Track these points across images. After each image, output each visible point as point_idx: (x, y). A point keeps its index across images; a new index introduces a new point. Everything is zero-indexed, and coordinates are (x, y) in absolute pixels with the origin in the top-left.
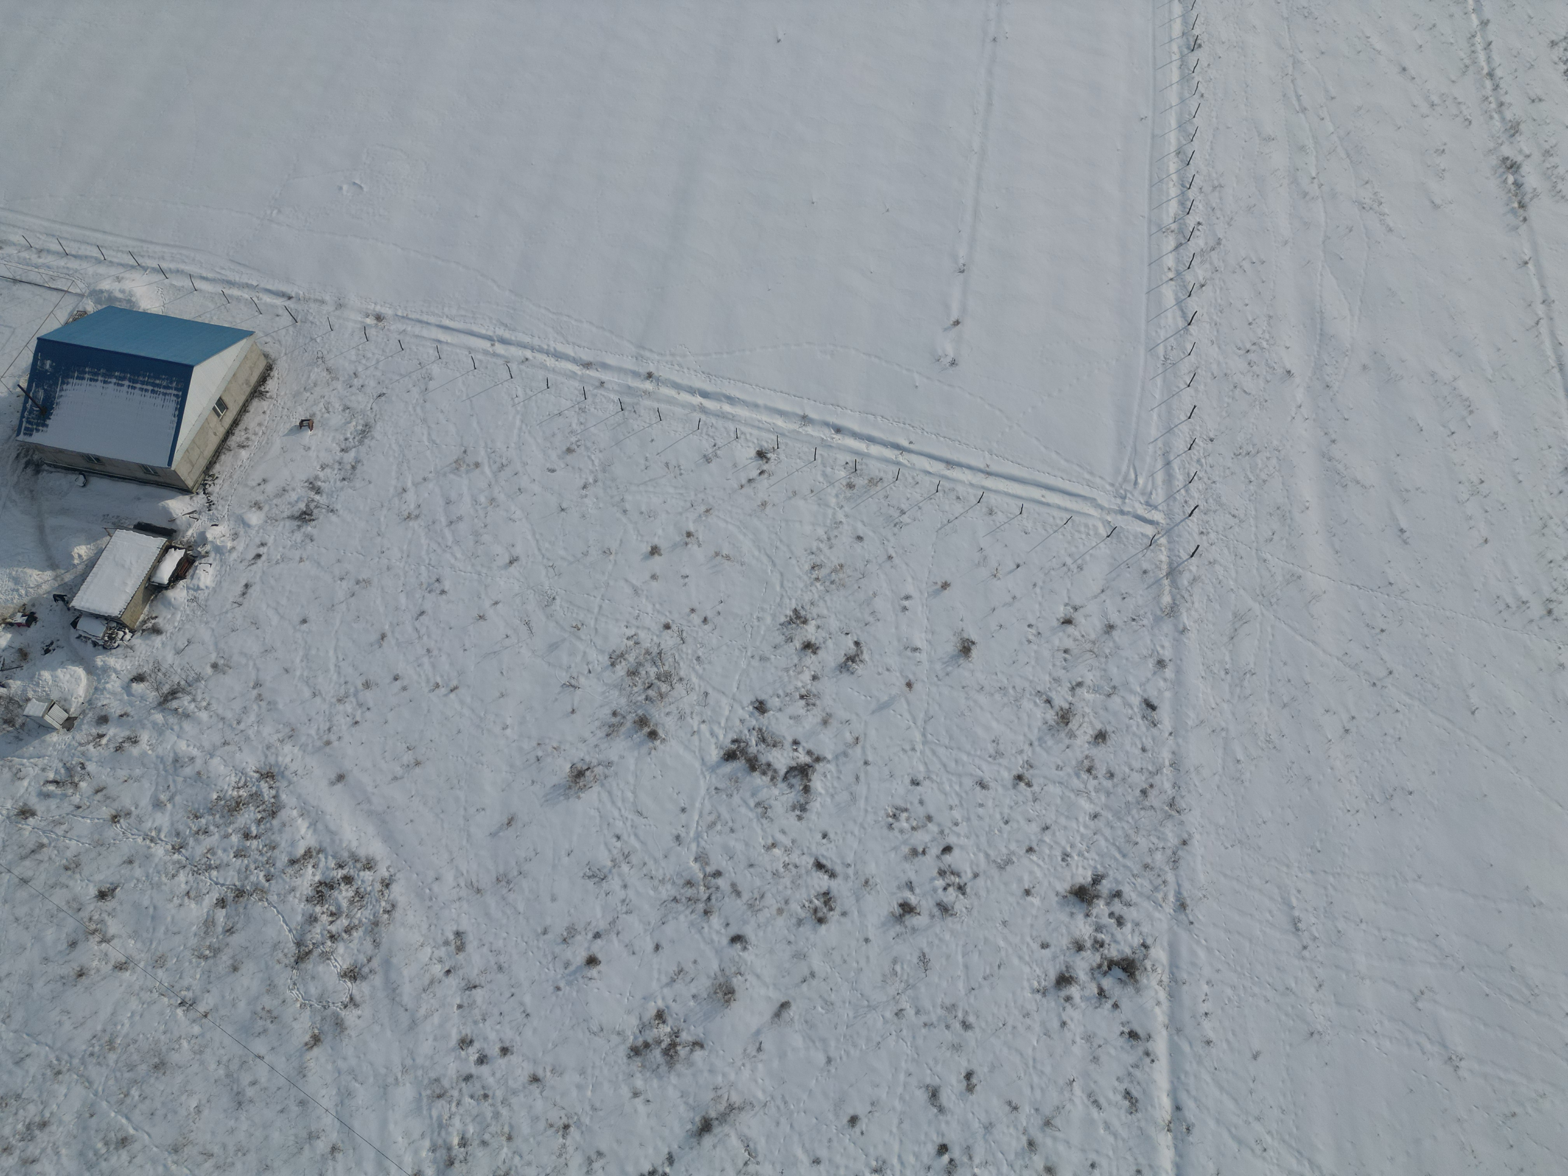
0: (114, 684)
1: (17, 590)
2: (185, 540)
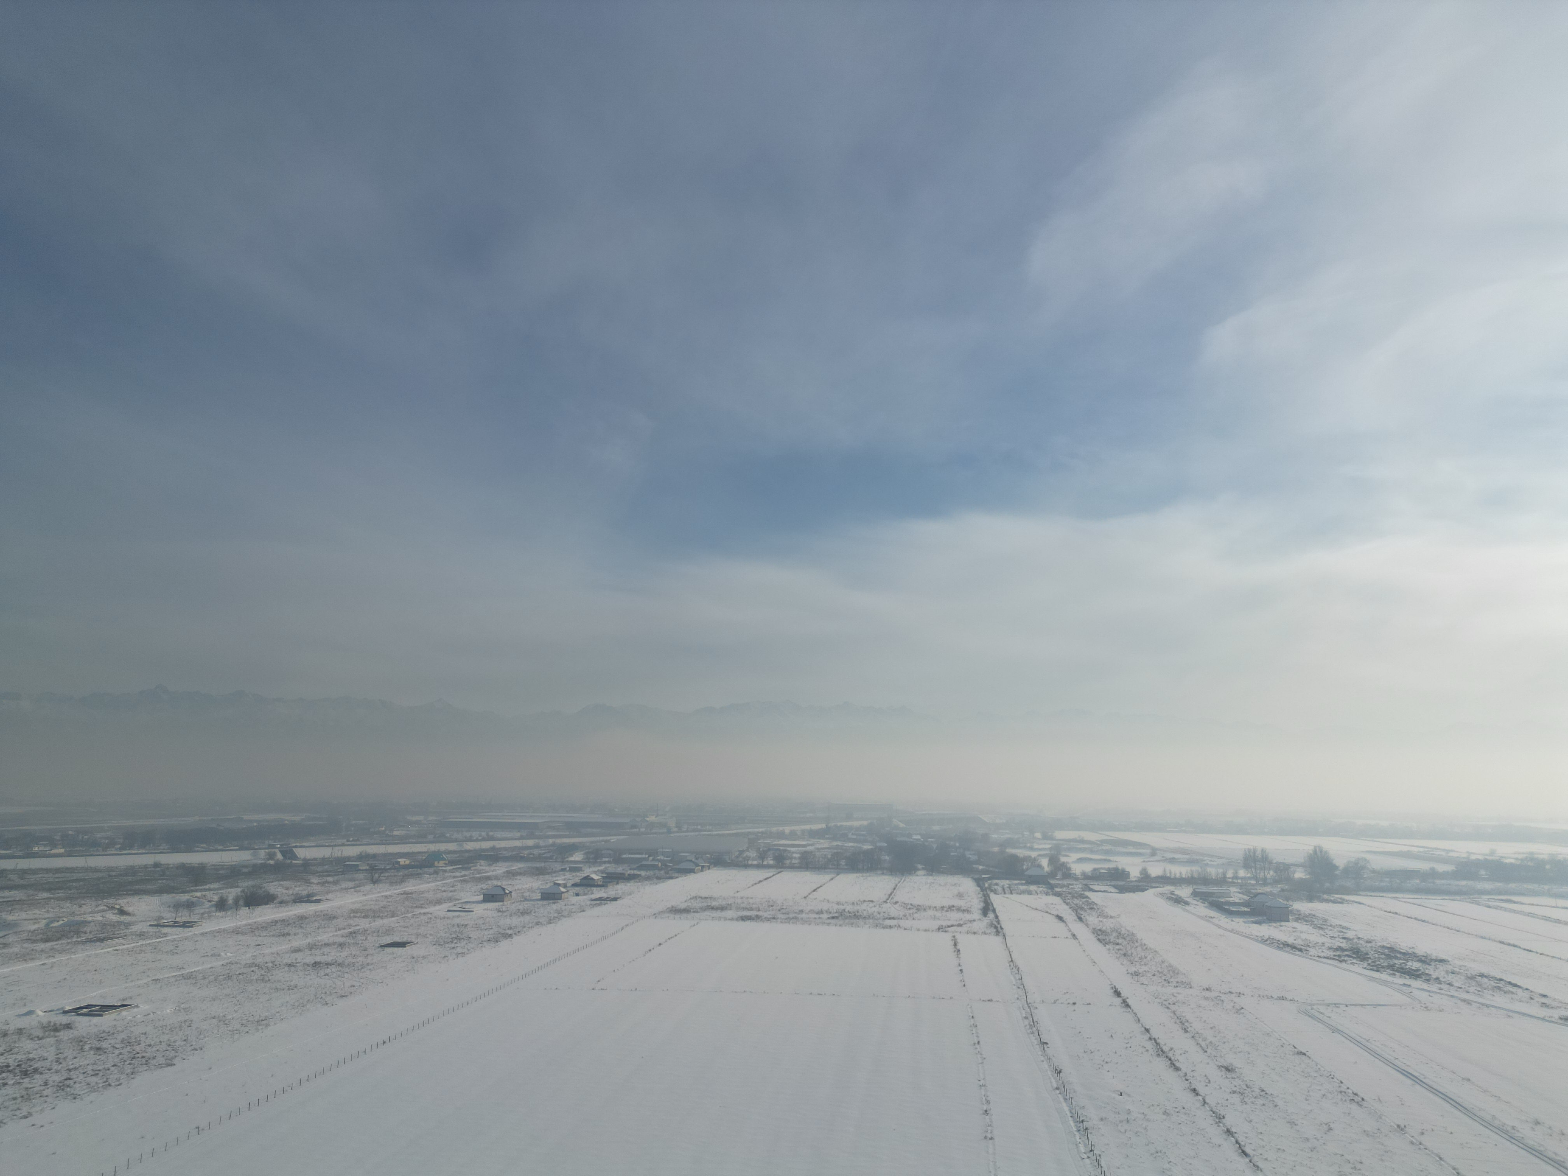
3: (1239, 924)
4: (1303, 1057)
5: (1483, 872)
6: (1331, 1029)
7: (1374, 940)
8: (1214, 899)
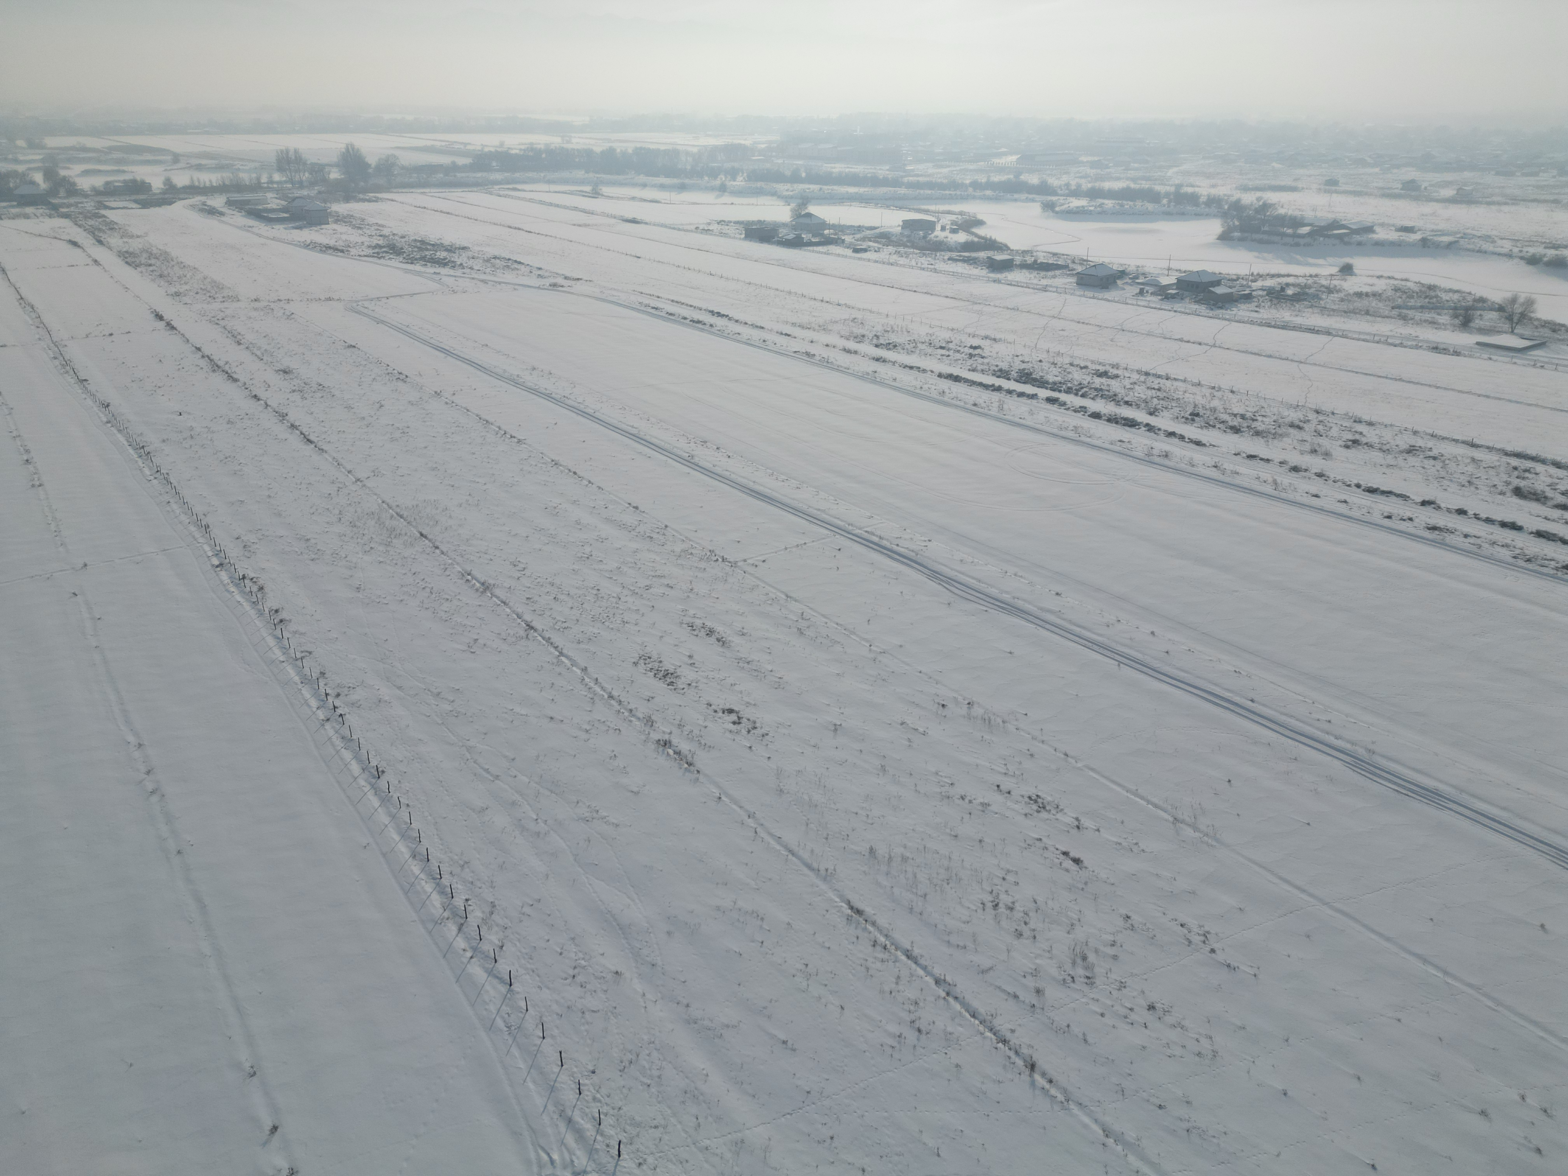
3: (279, 231)
4: (353, 350)
5: (494, 164)
6: (376, 321)
7: (407, 235)
8: (250, 207)
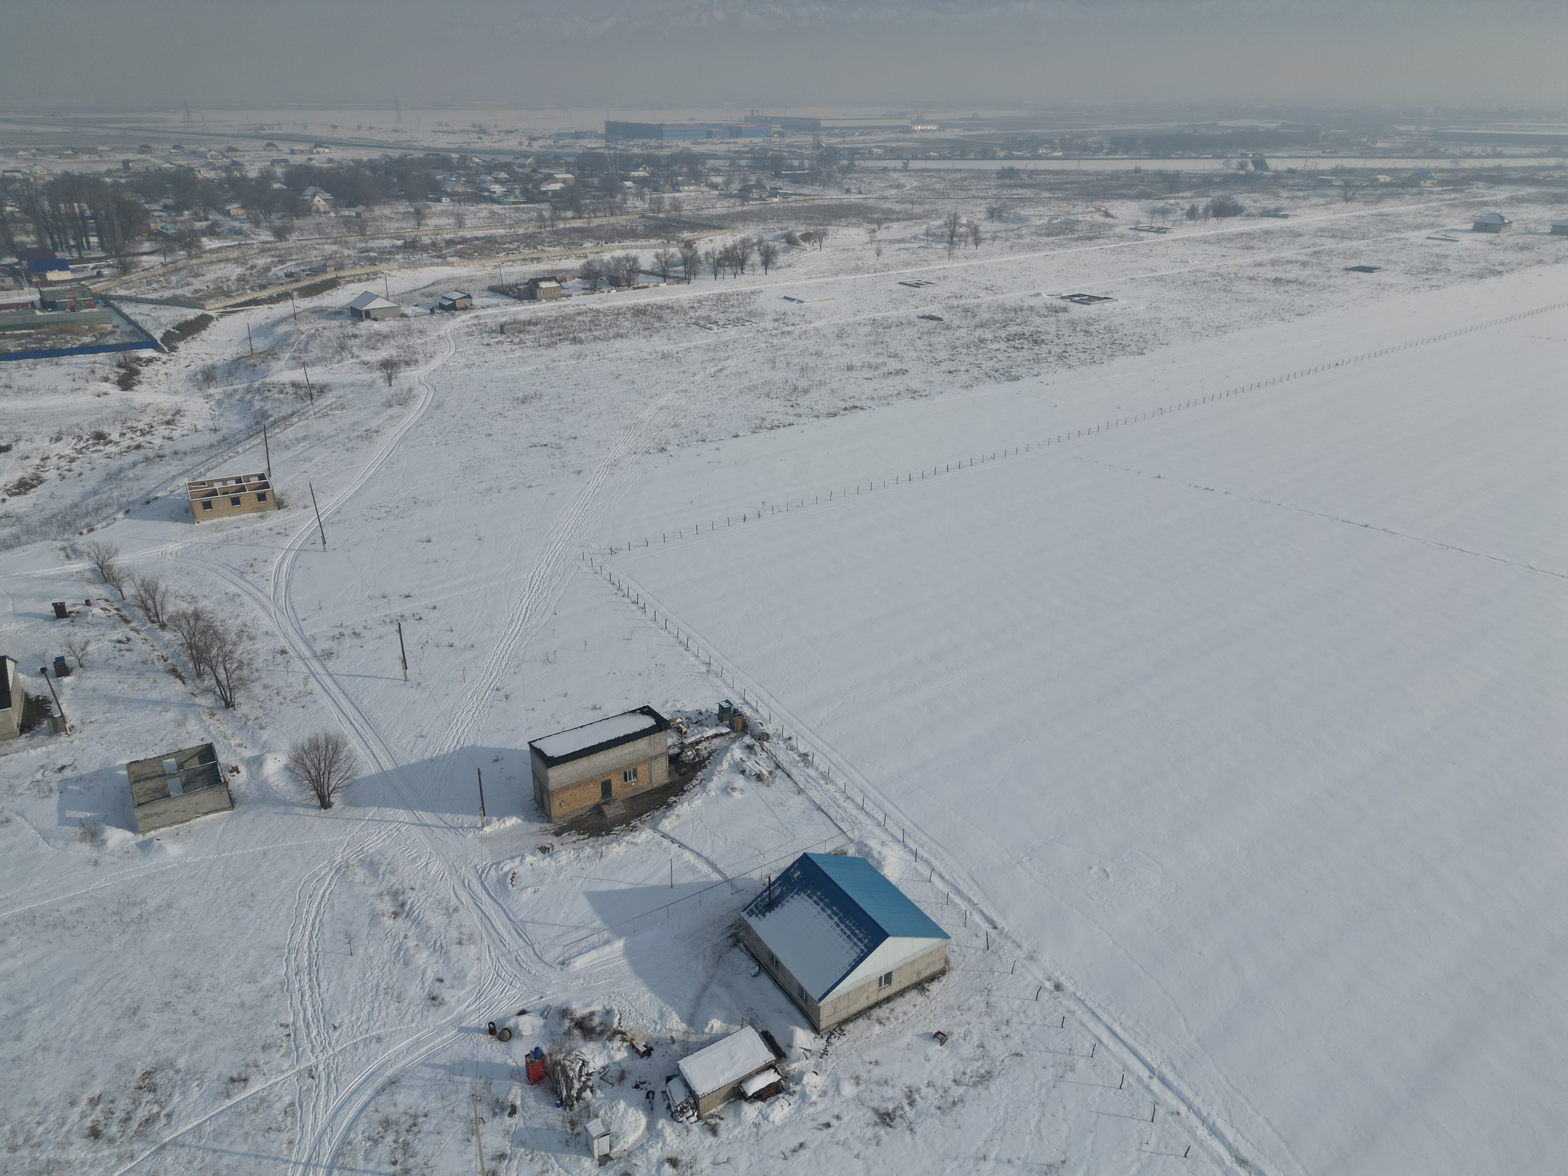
0: (655, 1153)
1: (657, 1024)
2: (787, 1069)
